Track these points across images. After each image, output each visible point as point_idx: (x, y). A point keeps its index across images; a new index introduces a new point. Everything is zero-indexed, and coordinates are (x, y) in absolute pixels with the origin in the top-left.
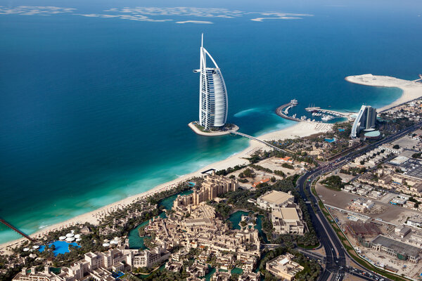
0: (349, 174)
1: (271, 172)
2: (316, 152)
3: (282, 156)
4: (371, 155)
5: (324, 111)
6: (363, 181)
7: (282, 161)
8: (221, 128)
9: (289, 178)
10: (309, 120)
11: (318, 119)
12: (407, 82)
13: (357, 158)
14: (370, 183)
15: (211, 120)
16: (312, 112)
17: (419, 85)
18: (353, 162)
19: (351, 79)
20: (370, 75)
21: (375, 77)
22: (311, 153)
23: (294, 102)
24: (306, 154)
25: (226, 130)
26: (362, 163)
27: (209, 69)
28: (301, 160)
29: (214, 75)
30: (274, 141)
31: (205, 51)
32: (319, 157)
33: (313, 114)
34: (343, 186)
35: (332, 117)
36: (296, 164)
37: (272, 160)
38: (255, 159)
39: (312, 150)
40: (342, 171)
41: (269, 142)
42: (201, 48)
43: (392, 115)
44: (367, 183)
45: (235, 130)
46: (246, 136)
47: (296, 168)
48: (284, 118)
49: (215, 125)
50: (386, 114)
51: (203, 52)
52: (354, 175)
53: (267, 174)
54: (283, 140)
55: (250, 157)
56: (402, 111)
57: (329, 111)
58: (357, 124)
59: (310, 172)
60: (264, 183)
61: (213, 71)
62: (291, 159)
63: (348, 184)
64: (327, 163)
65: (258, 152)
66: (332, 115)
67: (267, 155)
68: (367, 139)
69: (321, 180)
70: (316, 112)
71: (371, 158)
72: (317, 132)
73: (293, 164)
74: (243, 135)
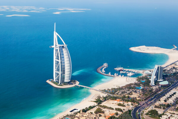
0: (161, 108)
1: (113, 109)
2: (134, 95)
3: (115, 98)
4: (169, 96)
5: (127, 70)
6: (171, 112)
7: (115, 102)
8: (69, 83)
9: (126, 113)
10: (120, 76)
11: (125, 75)
12: (169, 50)
13: (161, 98)
14: (176, 113)
15: (63, 78)
16: (120, 71)
17: (177, 51)
18: (159, 100)
19: (133, 49)
20: (144, 47)
21: (147, 47)
22: (132, 96)
23: (105, 65)
24: (129, 97)
25: (72, 84)
26: (165, 101)
27: (60, 45)
28: (128, 101)
29: (63, 49)
30: (105, 90)
31: (57, 34)
32: (138, 99)
33: (121, 72)
34: (161, 116)
35: (133, 73)
36: (126, 104)
37: (110, 102)
38: (99, 101)
39: (132, 94)
40: (156, 107)
41: (103, 91)
42: (55, 32)
43: (169, 71)
44: (174, 114)
45: (77, 83)
46: (86, 87)
47: (127, 106)
48: (104, 75)
49: (65, 81)
50: (165, 70)
51: (56, 35)
52: (164, 109)
53: (111, 110)
54: (110, 89)
55: (95, 100)
56: (174, 68)
57: (130, 70)
58: (153, 77)
59: (136, 108)
60: (112, 116)
61: (63, 47)
62: (121, 101)
63: (163, 114)
64: (144, 102)
65: (99, 97)
66: (132, 72)
67: (105, 99)
68: (161, 86)
69: (145, 113)
70: (122, 70)
71: (169, 97)
72: (128, 83)
73: (124, 103)
74: (84, 87)
